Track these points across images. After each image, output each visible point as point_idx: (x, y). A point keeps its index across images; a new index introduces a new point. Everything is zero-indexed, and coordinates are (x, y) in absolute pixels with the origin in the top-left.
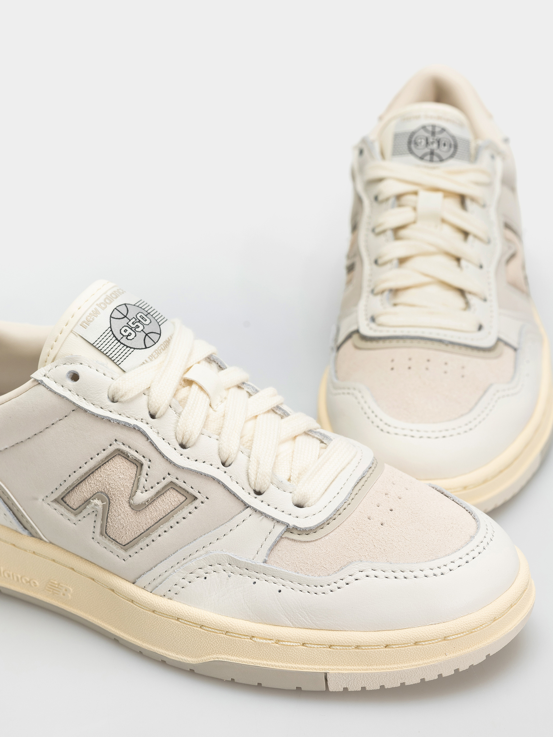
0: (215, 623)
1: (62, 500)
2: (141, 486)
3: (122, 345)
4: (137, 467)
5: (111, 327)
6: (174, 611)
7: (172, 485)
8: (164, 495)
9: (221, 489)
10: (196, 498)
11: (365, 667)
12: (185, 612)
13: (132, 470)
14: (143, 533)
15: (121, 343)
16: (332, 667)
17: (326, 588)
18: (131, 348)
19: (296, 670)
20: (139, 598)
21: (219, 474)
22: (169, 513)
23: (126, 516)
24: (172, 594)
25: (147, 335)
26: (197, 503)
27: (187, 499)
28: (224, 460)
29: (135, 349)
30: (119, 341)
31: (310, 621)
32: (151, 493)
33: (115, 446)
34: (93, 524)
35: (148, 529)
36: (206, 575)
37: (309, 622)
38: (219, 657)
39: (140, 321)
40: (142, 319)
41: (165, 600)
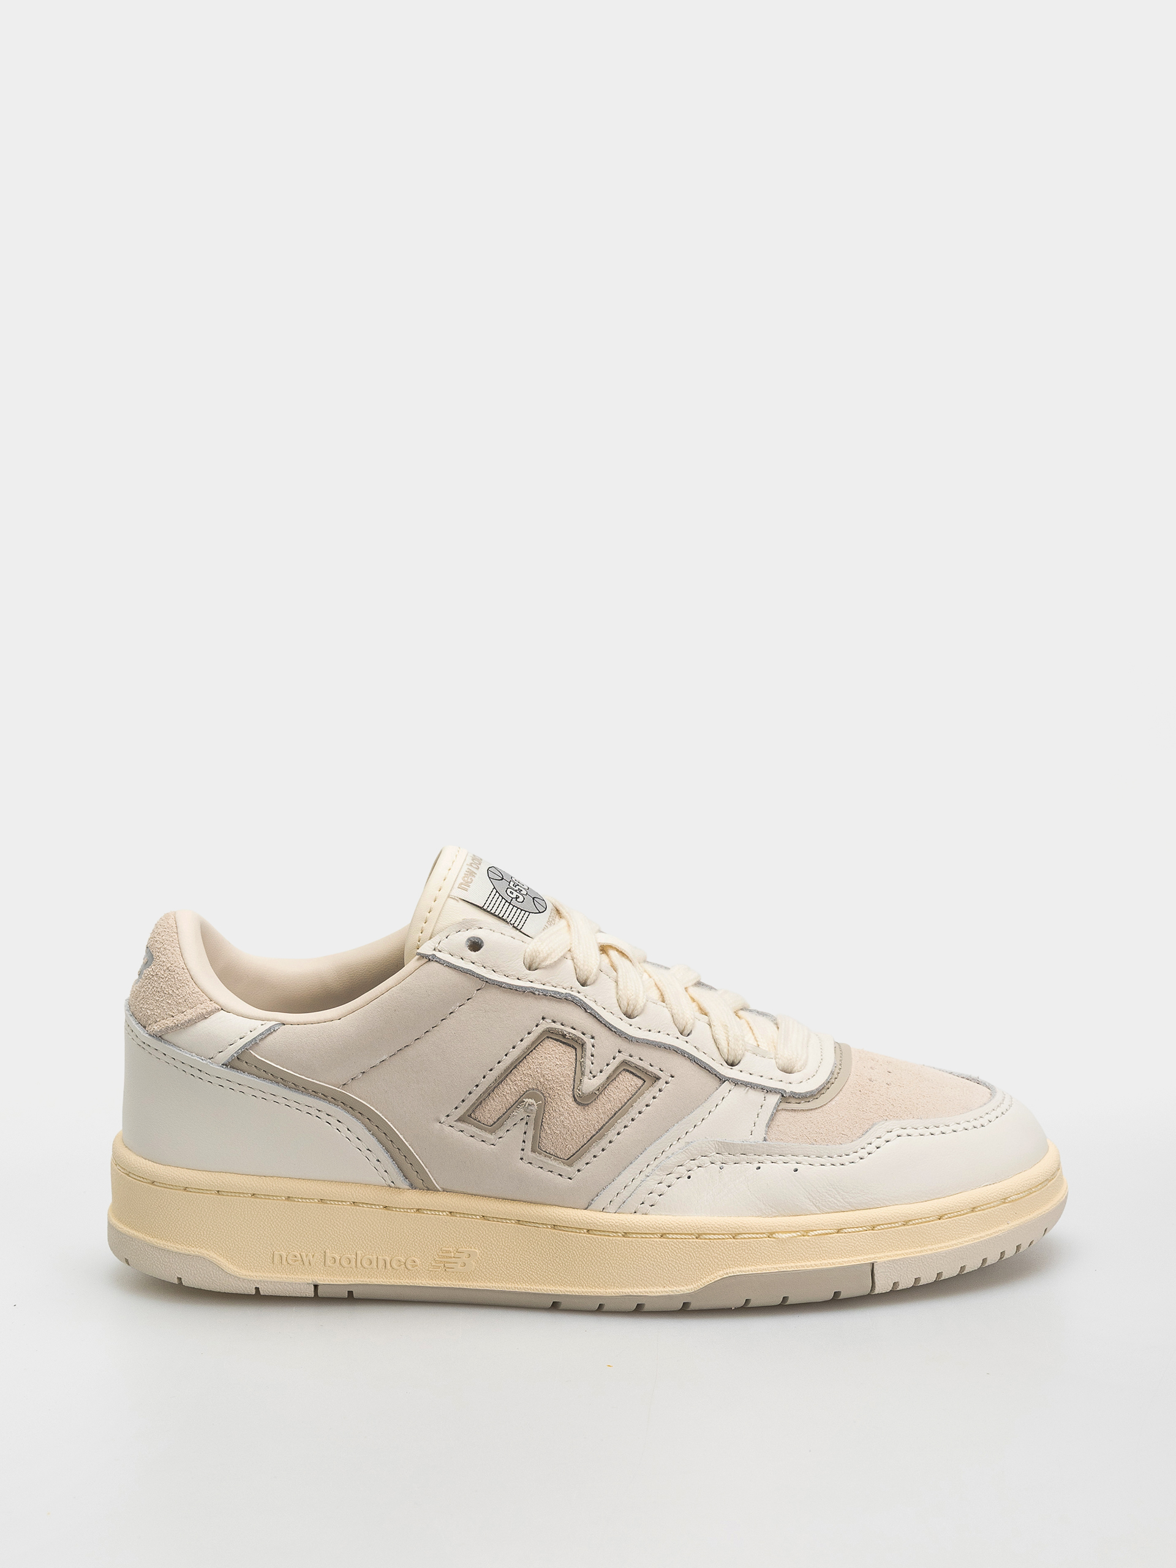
0: (718, 1226)
2: (587, 1071)
4: (576, 1049)
5: (494, 888)
6: (657, 1225)
7: (626, 1067)
8: (617, 1079)
9: (687, 1064)
10: (658, 1078)
11: (919, 1249)
12: (672, 1223)
13: (570, 1053)
14: (594, 1135)
15: (514, 906)
16: (878, 1255)
17: (853, 1156)
18: (526, 912)
19: (834, 1266)
20: (600, 1222)
21: (680, 1044)
22: (626, 1103)
23: (572, 1114)
24: (647, 1205)
25: (534, 899)
26: (660, 1084)
27: (645, 1082)
28: (682, 1028)
29: (529, 913)
30: (510, 904)
31: (842, 1200)
32: (601, 1079)
33: (544, 1025)
34: (522, 1137)
35: (602, 1128)
36: (689, 1173)
37: (840, 1201)
38: (728, 1272)
41: (638, 1217)
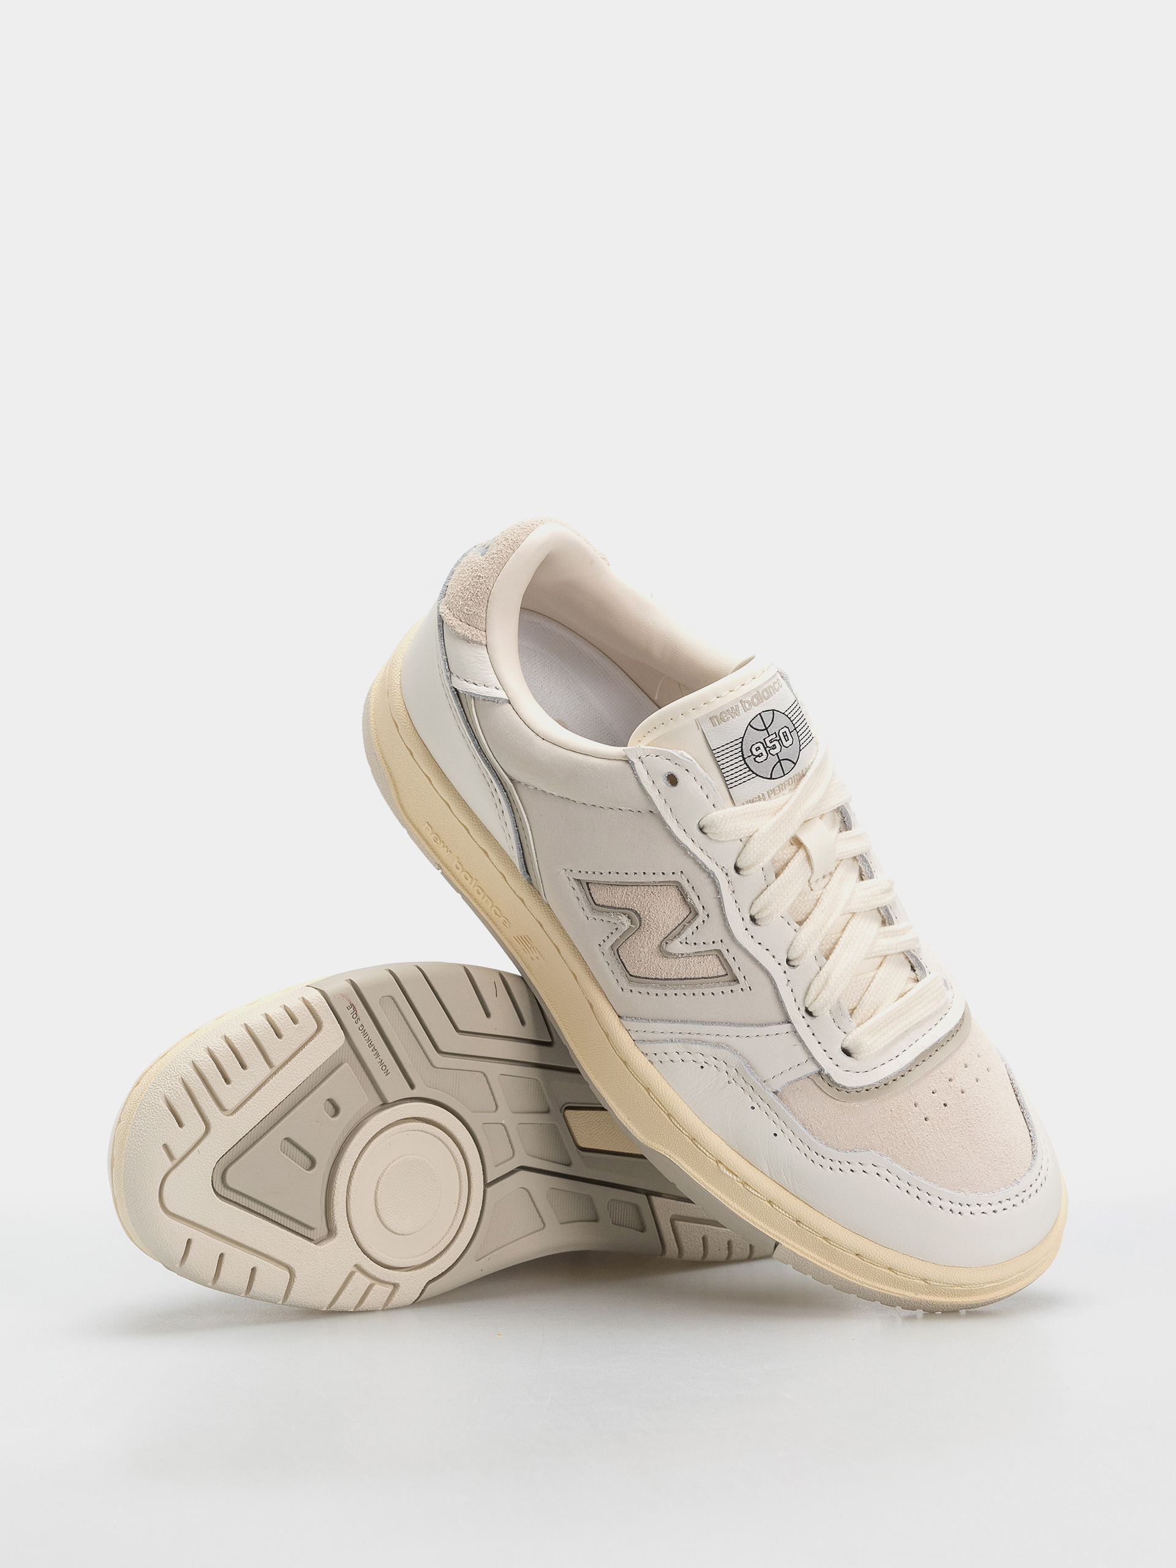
0: (686, 1123)
1: (586, 886)
2: (683, 937)
3: (745, 766)
4: (691, 912)
5: (743, 738)
6: (649, 1080)
7: (719, 954)
8: (705, 957)
9: (769, 988)
10: (736, 980)
11: (824, 1261)
12: (660, 1089)
13: (684, 912)
15: (745, 763)
16: (788, 1240)
17: (827, 1163)
18: (754, 773)
19: (748, 1221)
20: (616, 1038)
21: (777, 972)
22: (699, 978)
23: (650, 953)
24: (656, 1059)
25: (779, 761)
26: (736, 987)
27: (727, 975)
28: (790, 958)
29: (757, 775)
30: (744, 759)
31: (791, 1184)
33: (677, 878)
34: (608, 933)
35: (667, 979)
36: (704, 1064)
37: (789, 1184)
38: (672, 1155)
39: (780, 739)
40: (784, 736)
41: (644, 1059)
